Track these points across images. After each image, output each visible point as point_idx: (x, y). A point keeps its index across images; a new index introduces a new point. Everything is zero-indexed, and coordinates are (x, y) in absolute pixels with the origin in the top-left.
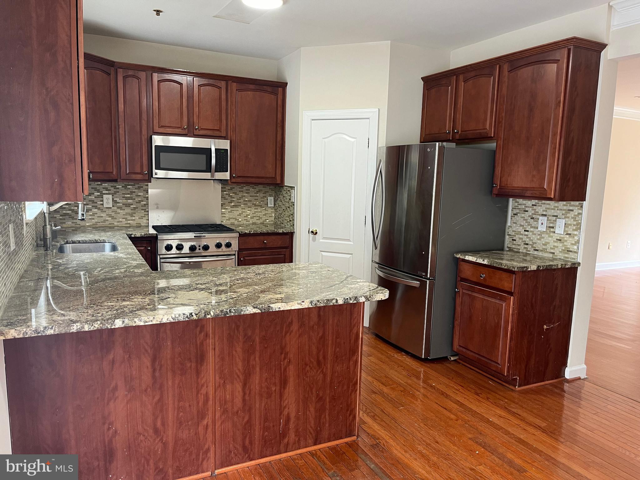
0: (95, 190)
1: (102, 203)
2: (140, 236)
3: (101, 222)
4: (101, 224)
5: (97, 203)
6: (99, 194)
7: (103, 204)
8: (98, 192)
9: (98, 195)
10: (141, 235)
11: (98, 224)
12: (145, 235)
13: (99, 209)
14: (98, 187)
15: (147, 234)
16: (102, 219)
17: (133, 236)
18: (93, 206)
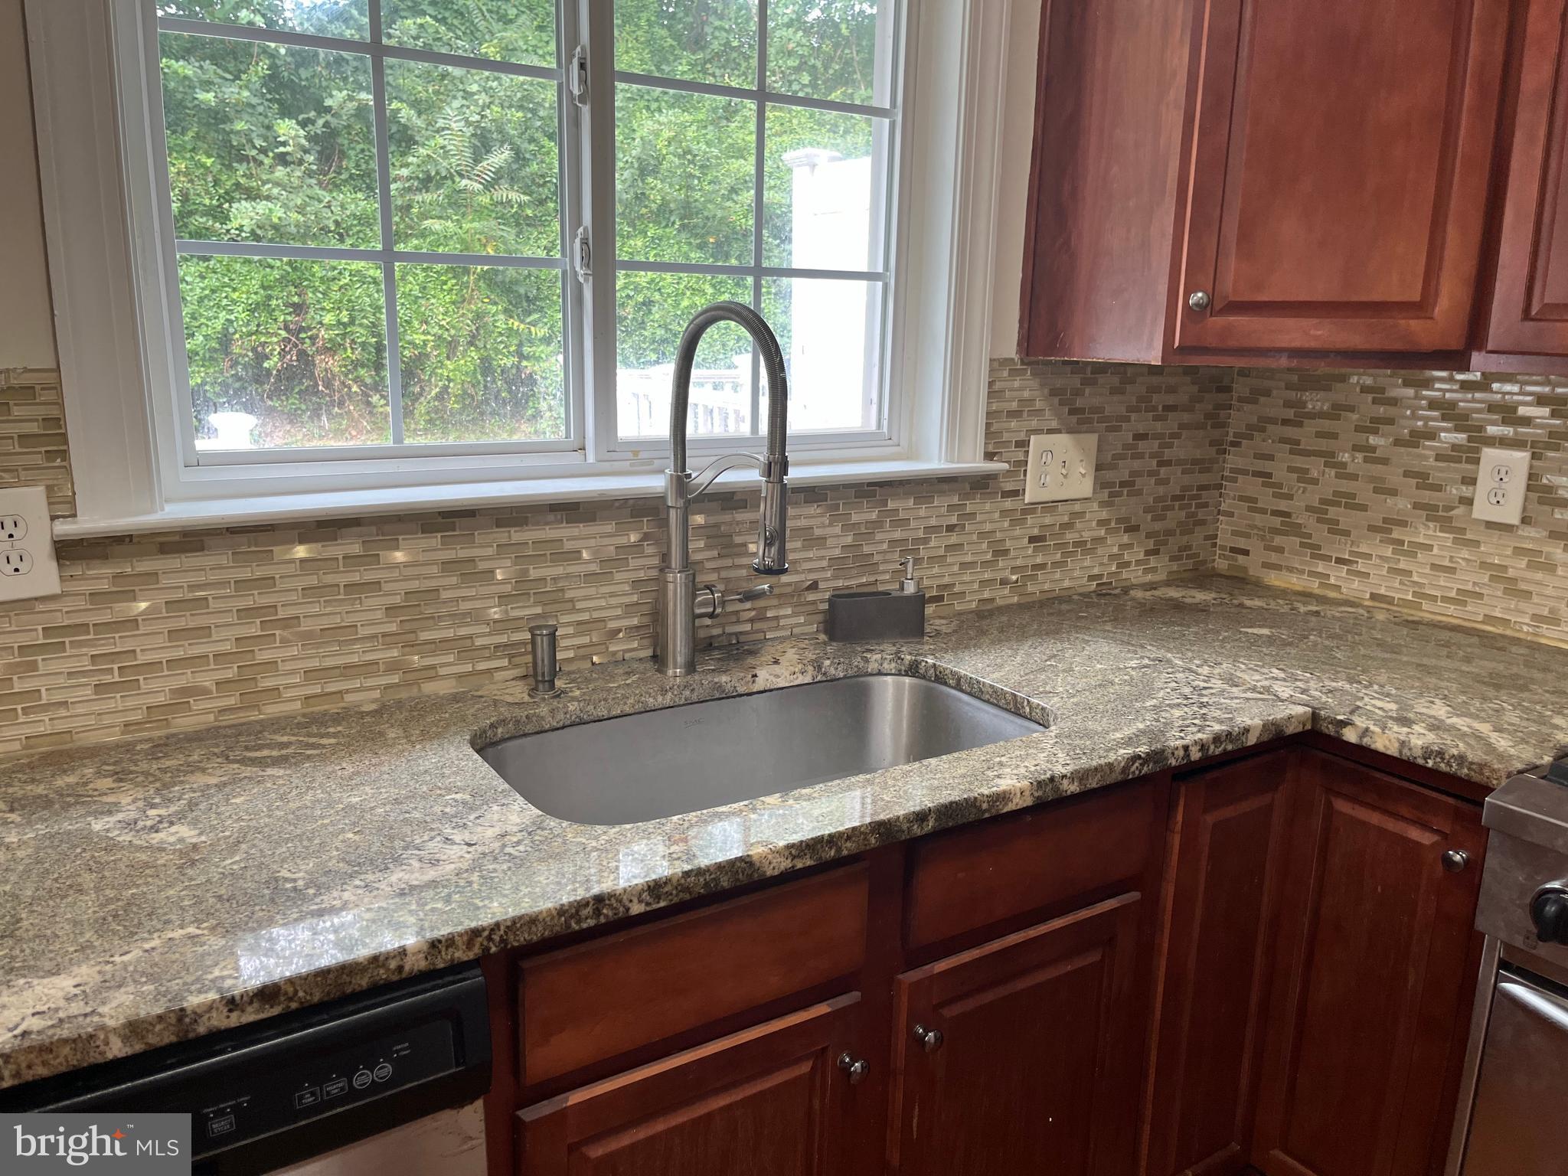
0: (1444, 418)
1: (1466, 491)
2: (1393, 751)
3: (1445, 599)
4: (1440, 607)
5: (1438, 488)
6: (1461, 437)
7: (1469, 502)
8: (1457, 429)
9: (1455, 447)
10: (1403, 743)
11: (1426, 605)
12: (1428, 753)
13: (1446, 524)
14: (1466, 402)
15: (1441, 754)
16: (1449, 585)
17: (1350, 736)
18: (1416, 506)
